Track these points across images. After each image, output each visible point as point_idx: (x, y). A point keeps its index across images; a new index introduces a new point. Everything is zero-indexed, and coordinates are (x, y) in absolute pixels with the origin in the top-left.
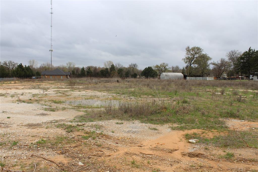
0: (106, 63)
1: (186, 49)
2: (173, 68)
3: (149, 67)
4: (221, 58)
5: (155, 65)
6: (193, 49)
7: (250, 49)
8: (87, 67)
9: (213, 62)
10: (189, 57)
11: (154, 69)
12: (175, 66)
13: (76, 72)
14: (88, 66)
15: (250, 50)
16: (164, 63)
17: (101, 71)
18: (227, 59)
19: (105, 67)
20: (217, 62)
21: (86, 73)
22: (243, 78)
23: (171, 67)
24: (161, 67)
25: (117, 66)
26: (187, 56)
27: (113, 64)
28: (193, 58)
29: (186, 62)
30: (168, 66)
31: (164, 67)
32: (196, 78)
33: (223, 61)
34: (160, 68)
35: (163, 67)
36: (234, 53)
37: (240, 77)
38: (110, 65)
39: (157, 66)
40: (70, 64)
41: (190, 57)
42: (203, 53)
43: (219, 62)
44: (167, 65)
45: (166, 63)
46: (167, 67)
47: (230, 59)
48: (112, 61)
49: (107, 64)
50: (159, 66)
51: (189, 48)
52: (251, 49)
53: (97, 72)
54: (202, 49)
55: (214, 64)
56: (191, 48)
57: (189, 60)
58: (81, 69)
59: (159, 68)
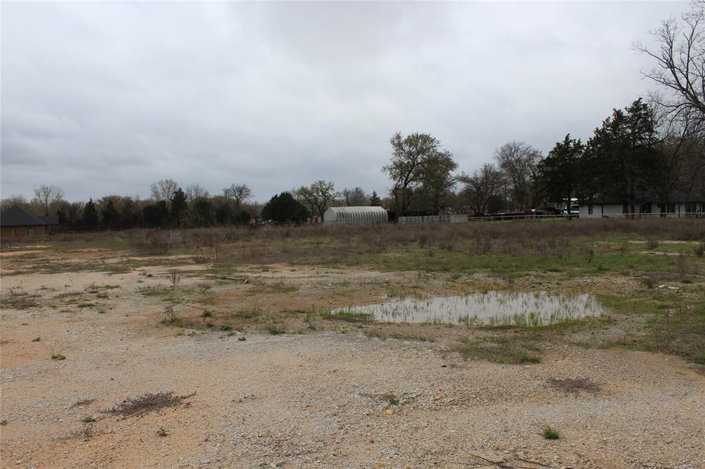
0: (158, 186)
1: (393, 142)
2: (346, 193)
3: (283, 194)
4: (483, 164)
5: (298, 187)
6: (412, 141)
7: (567, 138)
8: (101, 198)
9: (460, 175)
10: (402, 163)
11: (295, 197)
12: (351, 187)
13: (68, 215)
14: (104, 196)
15: (567, 141)
16: (321, 183)
17: (144, 210)
18: (496, 166)
19: (155, 199)
20: (475, 174)
21: (100, 217)
22: (541, 213)
23: (341, 191)
24: (315, 194)
25: (193, 195)
26: (397, 159)
27: (180, 189)
28: (413, 166)
29: (395, 177)
30: (332, 189)
31: (324, 194)
32: (423, 219)
33: (488, 172)
34: (311, 194)
35: (321, 194)
36: (513, 151)
37: (533, 210)
38: (169, 191)
39: (303, 191)
40: (47, 191)
41: (406, 162)
42: (440, 150)
43: (480, 175)
44: (331, 187)
45: (327, 182)
46: (331, 192)
47: (504, 166)
48: (174, 181)
49: (160, 191)
50: (309, 189)
51: (398, 137)
52: (570, 139)
53: (133, 212)
54: (438, 139)
55: (464, 179)
56: (404, 137)
57: (402, 170)
58: (84, 207)
59: (307, 196)
